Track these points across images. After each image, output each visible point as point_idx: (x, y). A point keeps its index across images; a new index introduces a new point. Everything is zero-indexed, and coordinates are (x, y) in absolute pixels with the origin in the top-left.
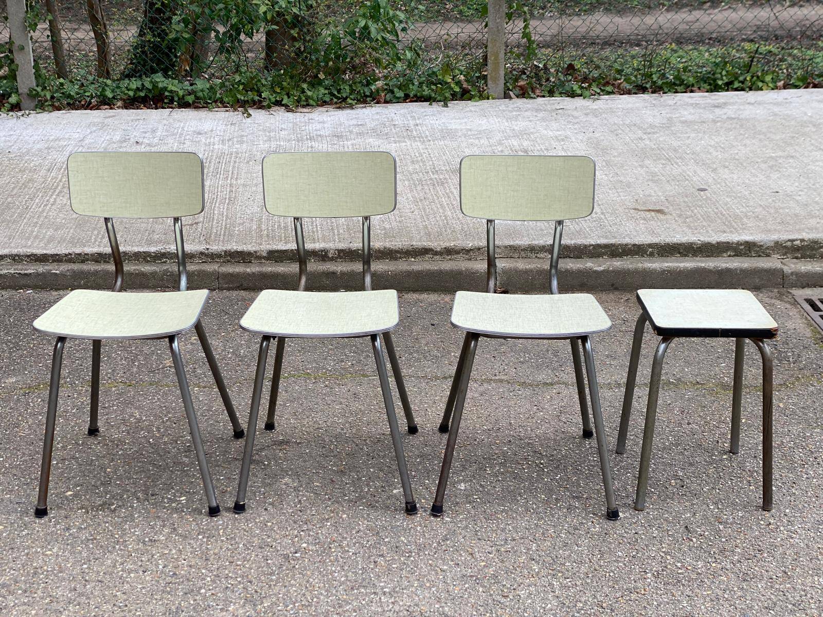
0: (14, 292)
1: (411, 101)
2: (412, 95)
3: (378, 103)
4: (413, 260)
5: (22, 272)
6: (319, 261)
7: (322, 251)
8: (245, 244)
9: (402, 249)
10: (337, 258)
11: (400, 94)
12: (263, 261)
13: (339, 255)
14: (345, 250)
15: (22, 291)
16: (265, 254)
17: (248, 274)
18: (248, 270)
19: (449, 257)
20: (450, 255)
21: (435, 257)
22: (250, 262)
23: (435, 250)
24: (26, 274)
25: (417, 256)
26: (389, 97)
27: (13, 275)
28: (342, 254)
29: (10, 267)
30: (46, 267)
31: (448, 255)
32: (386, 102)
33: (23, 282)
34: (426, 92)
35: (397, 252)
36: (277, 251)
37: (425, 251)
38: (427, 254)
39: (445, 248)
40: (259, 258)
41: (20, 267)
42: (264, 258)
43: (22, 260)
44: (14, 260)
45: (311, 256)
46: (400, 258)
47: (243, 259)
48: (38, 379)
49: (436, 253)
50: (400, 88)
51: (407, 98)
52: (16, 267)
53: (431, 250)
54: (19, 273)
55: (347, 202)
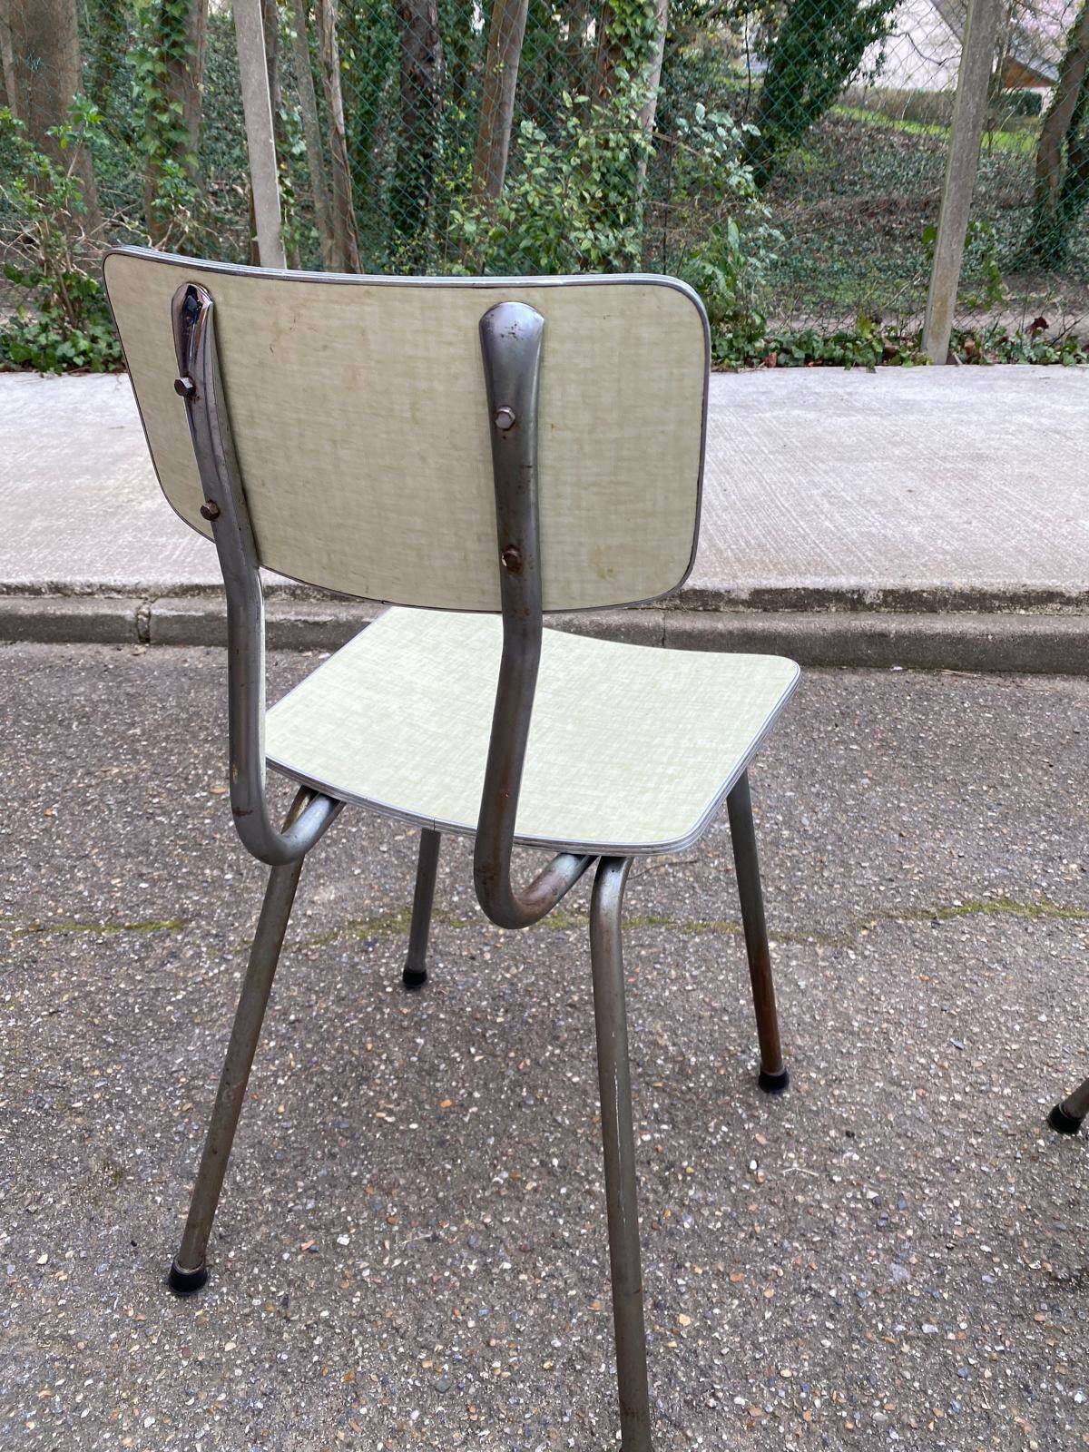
0: (295, 656)
1: (815, 365)
2: (817, 356)
3: (768, 365)
4: (1023, 612)
5: (311, 619)
6: (845, 610)
7: (854, 592)
8: (706, 575)
10: (880, 605)
11: (799, 354)
12: (741, 608)
13: (885, 601)
14: (897, 592)
15: (310, 654)
16: (745, 596)
17: (721, 635)
18: (720, 626)
21: (1066, 609)
22: (716, 610)
24: (316, 624)
25: (1031, 605)
26: (783, 358)
27: (293, 625)
28: (890, 599)
29: (287, 609)
30: (353, 612)
32: (779, 365)
33: (310, 636)
34: (838, 352)
35: (995, 596)
36: (770, 591)
37: (1050, 597)
38: (1052, 602)
40: (734, 602)
41: (305, 609)
42: (744, 603)
43: (308, 596)
44: (293, 594)
45: (831, 601)
46: (999, 608)
47: (705, 604)
48: (385, 893)
49: (1068, 601)
50: (799, 346)
51: (809, 360)
52: (299, 608)
53: (1061, 595)
54: (305, 622)
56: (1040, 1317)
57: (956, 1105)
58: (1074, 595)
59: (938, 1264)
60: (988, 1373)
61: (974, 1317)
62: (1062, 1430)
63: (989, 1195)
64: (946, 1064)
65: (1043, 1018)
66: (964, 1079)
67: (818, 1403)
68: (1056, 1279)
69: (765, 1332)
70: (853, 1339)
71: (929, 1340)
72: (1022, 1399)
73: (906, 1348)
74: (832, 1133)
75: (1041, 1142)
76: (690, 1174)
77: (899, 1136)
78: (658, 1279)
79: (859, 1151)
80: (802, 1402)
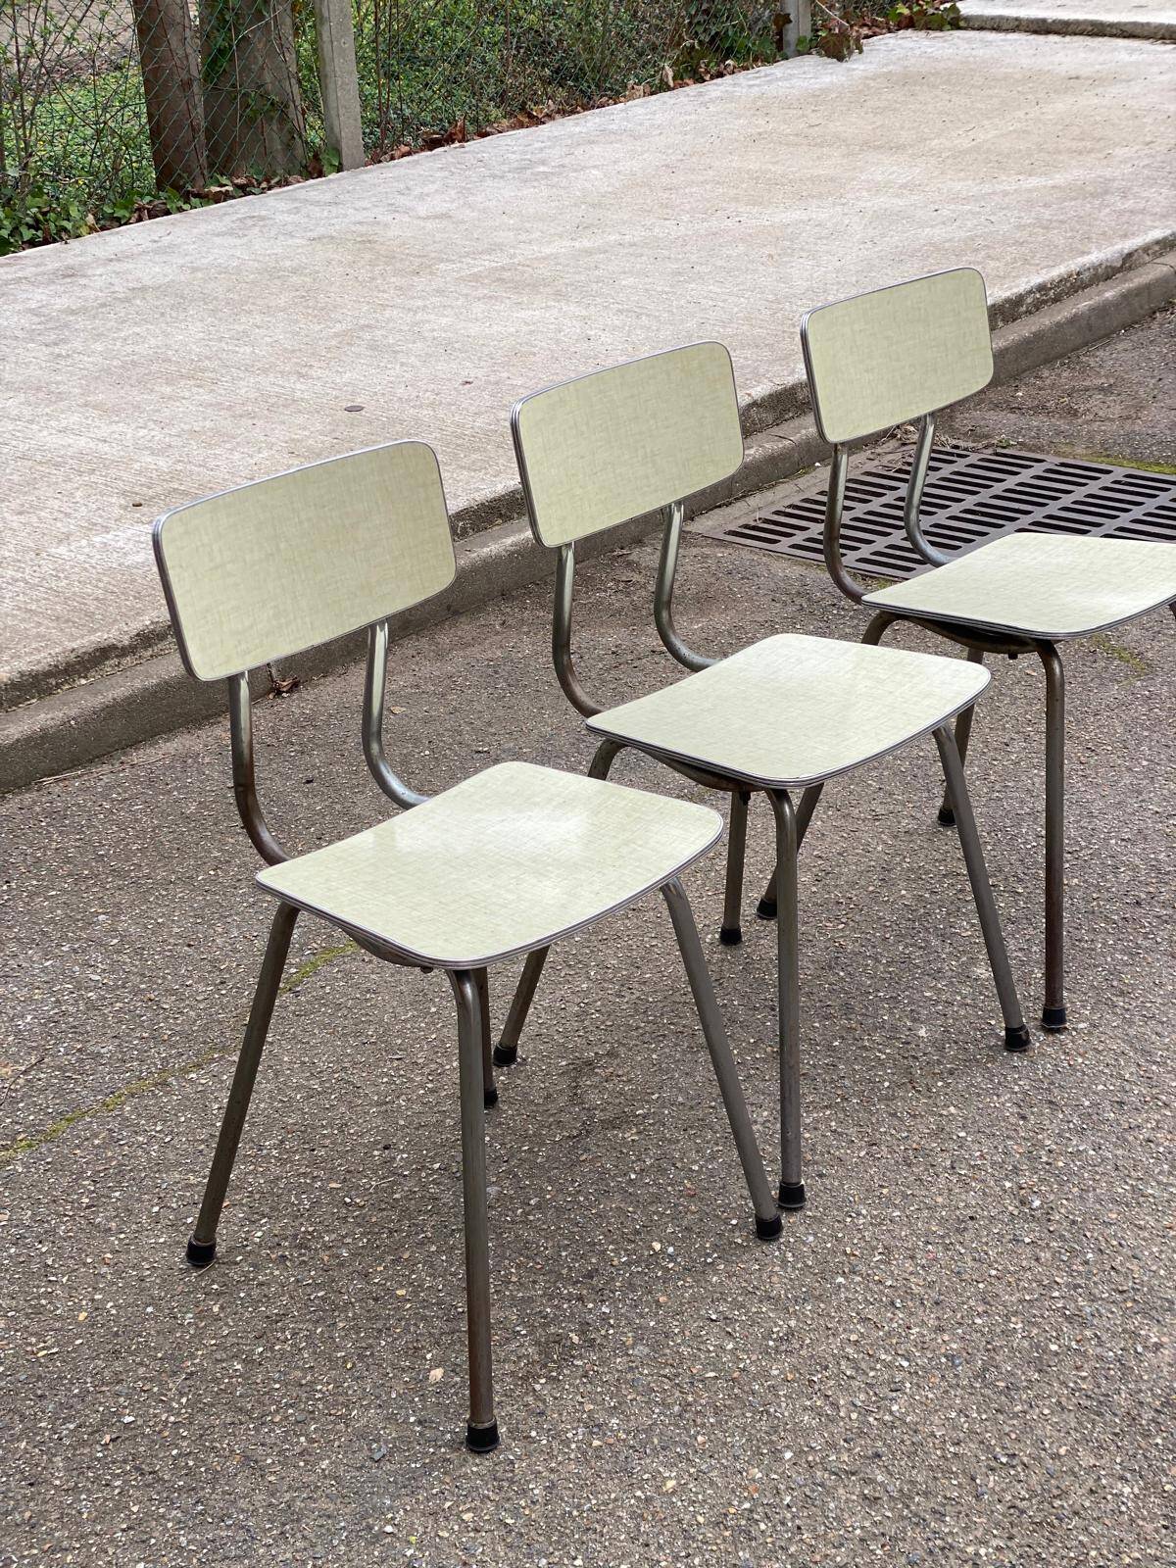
4: (83, 681)
9: (56, 666)
19: (150, 652)
20: (150, 646)
21: (124, 661)
23: (120, 645)
25: (88, 670)
31: (145, 648)
35: (48, 674)
37: (103, 654)
38: (107, 659)
39: (138, 635)
46: (58, 686)
49: (123, 652)
53: (113, 647)
55: (647, 477)
56: (584, 1157)
57: (432, 1091)
58: (127, 643)
59: (508, 1172)
60: (582, 1199)
61: (550, 1181)
62: (637, 1195)
63: (500, 1123)
64: (402, 1072)
65: (433, 1010)
66: (422, 1074)
67: (513, 1270)
68: (575, 1137)
69: (452, 1265)
70: (501, 1234)
71: (538, 1206)
72: (608, 1198)
73: (531, 1218)
74: (376, 1153)
75: (502, 1078)
76: (314, 1231)
77: (417, 1129)
78: (361, 1289)
79: (403, 1151)
80: (505, 1276)
